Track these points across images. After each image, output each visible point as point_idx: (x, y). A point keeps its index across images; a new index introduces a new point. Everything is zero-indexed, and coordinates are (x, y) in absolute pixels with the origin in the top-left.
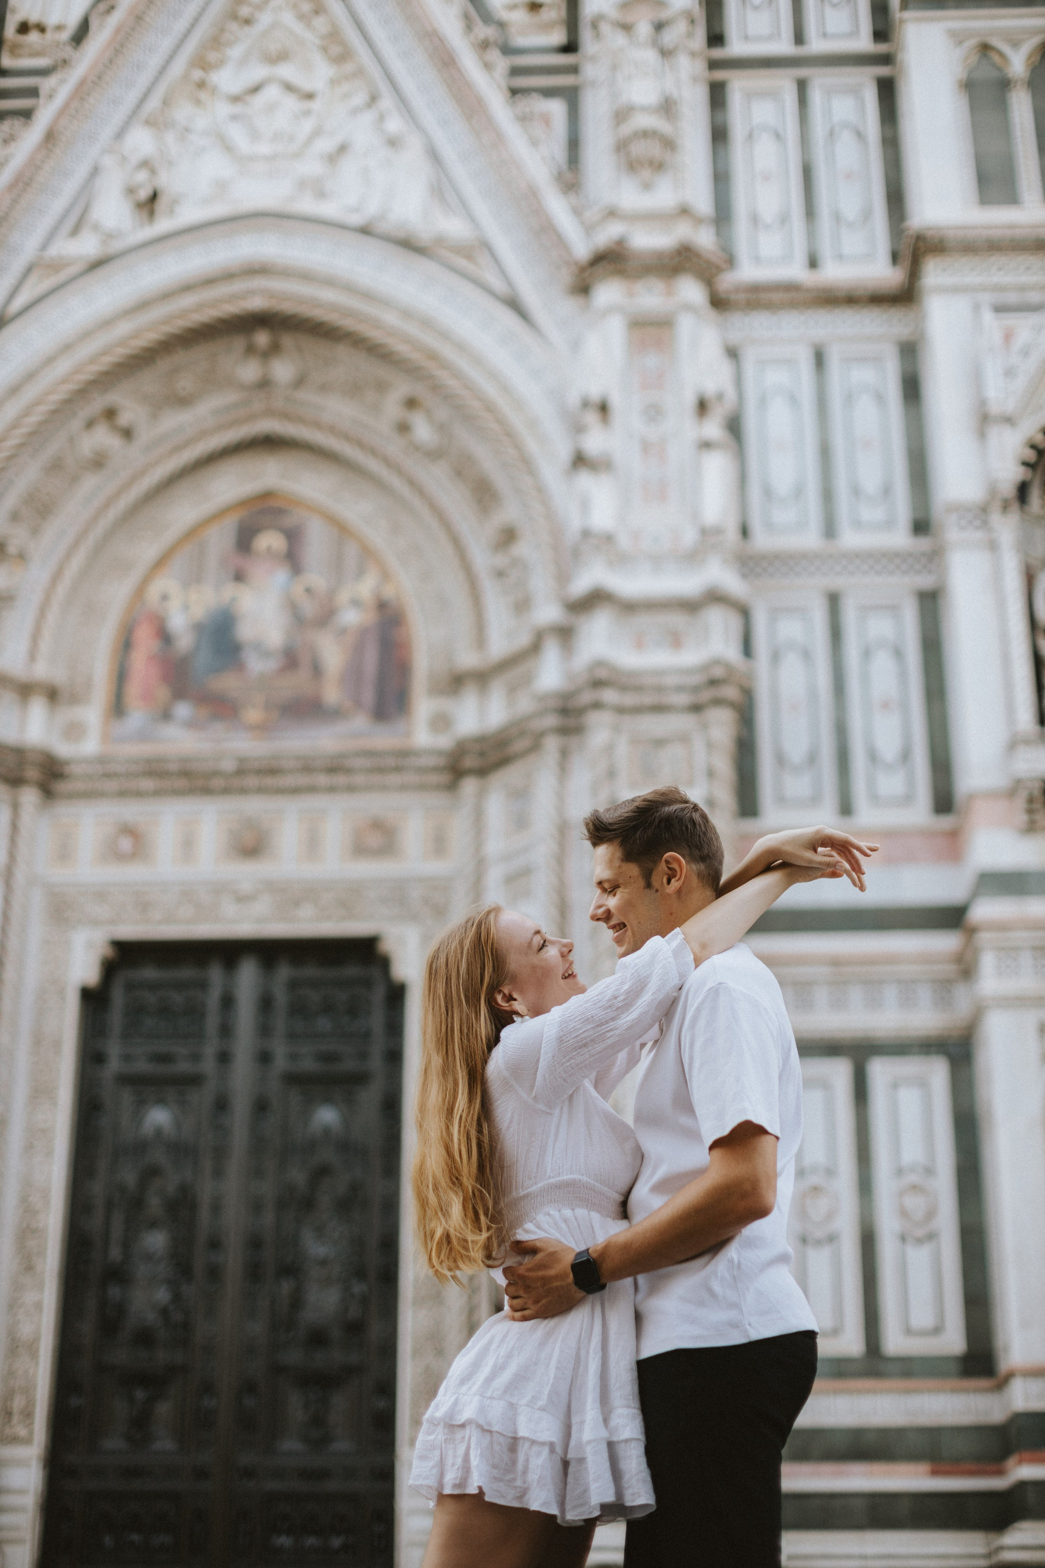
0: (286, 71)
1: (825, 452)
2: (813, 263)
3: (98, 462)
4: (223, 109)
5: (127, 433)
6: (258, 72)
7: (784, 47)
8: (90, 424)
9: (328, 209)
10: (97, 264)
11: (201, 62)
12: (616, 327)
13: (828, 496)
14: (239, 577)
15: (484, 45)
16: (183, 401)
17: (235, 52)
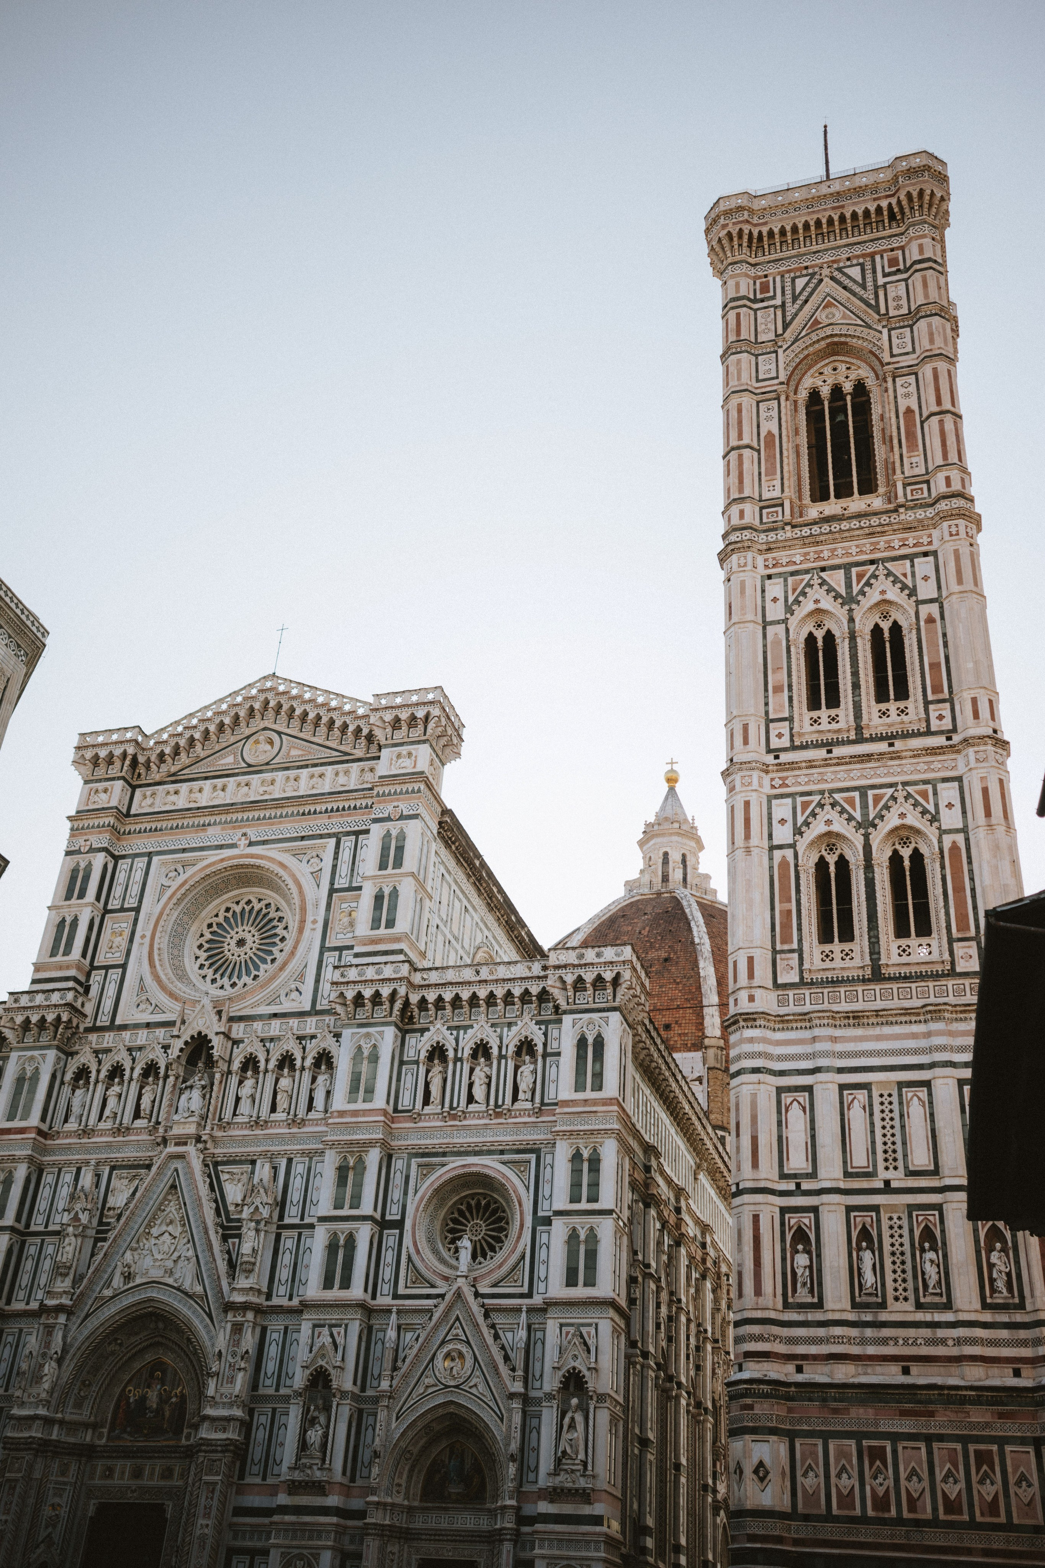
0: (170, 1228)
1: (281, 1361)
2: (290, 1299)
3: (113, 1353)
4: (153, 1241)
5: (121, 1345)
6: (164, 1228)
7: (297, 1221)
8: (110, 1344)
9: (170, 1281)
10: (112, 1298)
11: (149, 1226)
12: (229, 1326)
13: (279, 1376)
14: (149, 1387)
15: (217, 1224)
16: (137, 1334)
17: (158, 1222)
